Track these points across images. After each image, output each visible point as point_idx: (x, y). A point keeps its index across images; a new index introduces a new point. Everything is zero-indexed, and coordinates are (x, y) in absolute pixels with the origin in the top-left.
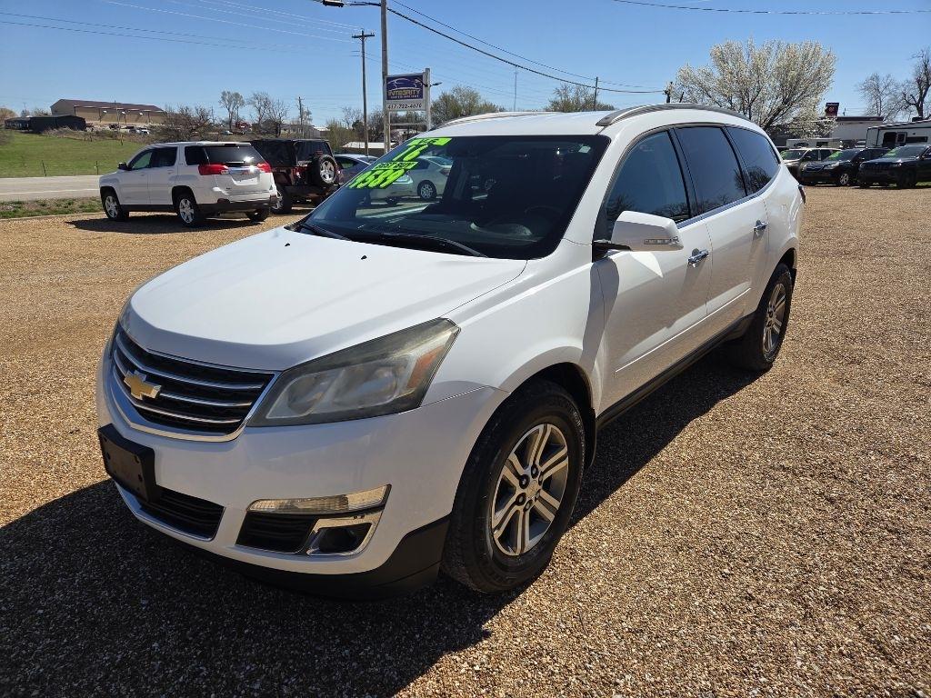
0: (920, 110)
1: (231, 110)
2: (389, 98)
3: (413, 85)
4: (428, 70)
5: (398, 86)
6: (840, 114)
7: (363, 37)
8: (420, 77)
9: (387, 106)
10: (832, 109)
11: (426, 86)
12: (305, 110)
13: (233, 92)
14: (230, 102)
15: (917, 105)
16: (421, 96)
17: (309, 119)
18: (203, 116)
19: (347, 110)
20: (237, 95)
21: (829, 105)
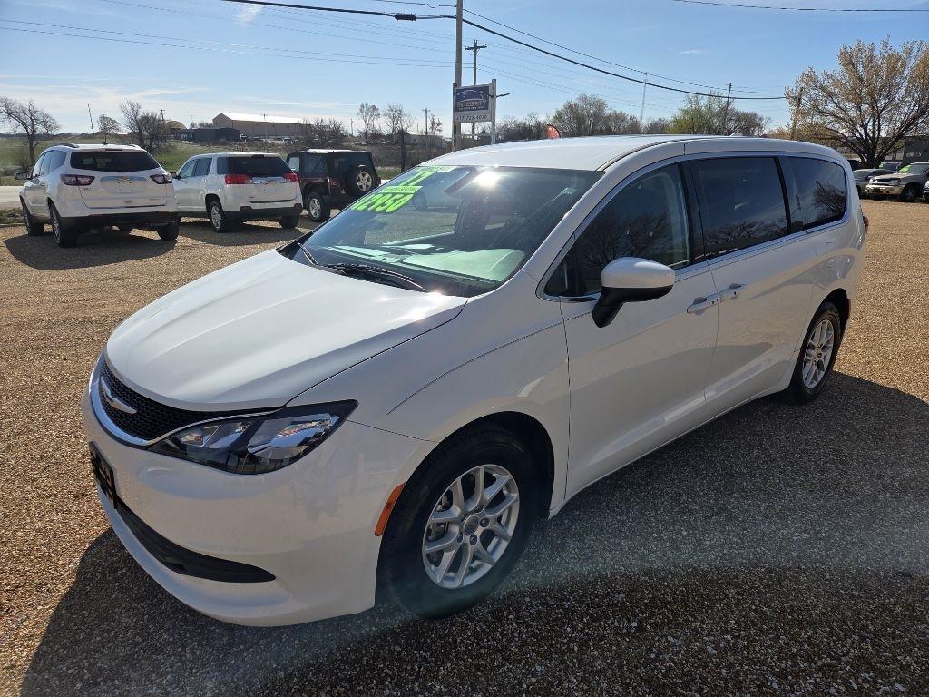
1: (367, 121)
4: (494, 81)
7: (475, 49)
8: (485, 88)
11: (492, 97)
12: (436, 121)
13: (370, 105)
14: (367, 114)
16: (487, 108)
20: (374, 107)
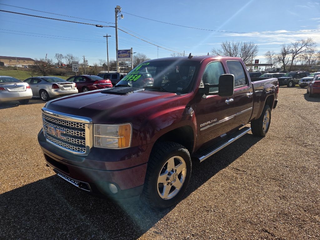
0: (283, 62)
1: (59, 60)
2: (119, 57)
3: (128, 53)
4: (132, 48)
5: (122, 53)
6: (259, 63)
7: (107, 36)
8: (129, 50)
9: (118, 60)
10: (257, 61)
11: (131, 53)
12: (86, 60)
13: (60, 54)
14: (58, 57)
15: (282, 60)
16: (130, 57)
17: (87, 63)
18: (48, 62)
19: (101, 60)
21: (256, 61)
